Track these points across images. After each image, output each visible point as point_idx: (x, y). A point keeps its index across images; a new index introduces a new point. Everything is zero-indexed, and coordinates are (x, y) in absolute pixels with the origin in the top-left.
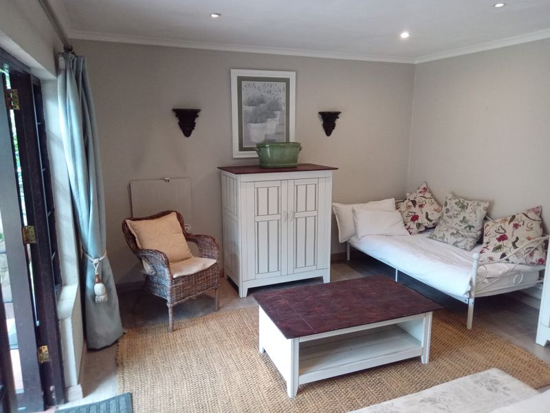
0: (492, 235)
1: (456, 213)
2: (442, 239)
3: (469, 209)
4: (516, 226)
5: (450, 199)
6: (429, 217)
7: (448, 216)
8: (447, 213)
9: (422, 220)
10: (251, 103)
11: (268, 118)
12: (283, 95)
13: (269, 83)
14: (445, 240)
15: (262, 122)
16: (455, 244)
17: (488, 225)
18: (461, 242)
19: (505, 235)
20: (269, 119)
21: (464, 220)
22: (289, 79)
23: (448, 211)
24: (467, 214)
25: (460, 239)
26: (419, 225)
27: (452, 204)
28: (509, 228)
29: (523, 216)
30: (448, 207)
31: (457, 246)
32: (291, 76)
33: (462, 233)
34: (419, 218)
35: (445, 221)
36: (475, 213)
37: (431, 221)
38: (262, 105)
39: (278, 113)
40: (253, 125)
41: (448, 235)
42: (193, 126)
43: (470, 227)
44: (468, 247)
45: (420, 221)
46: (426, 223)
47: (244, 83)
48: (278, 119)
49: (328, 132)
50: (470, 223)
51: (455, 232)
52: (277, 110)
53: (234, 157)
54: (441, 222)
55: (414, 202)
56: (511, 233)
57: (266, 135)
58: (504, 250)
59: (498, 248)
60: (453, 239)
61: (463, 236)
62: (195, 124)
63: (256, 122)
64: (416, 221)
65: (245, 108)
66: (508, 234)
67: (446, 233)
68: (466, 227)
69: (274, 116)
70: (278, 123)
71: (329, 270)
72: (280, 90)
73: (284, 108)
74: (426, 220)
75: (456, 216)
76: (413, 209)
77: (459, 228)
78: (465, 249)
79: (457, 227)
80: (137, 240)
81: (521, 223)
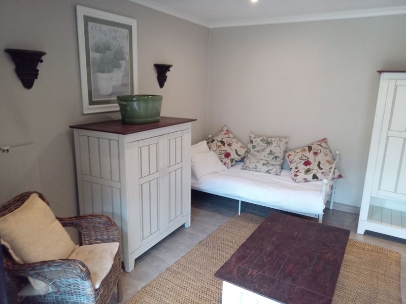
0: (297, 162)
1: (263, 148)
2: (255, 169)
3: (274, 144)
4: (316, 154)
5: (254, 138)
6: (239, 153)
7: (255, 151)
8: (253, 148)
9: (234, 156)
10: (98, 49)
11: (114, 67)
12: (126, 43)
13: (114, 28)
14: (259, 170)
15: (109, 72)
16: (268, 172)
17: (290, 155)
18: (272, 169)
19: (308, 161)
20: (115, 69)
21: (271, 153)
22: (131, 27)
23: (254, 147)
24: (272, 148)
25: (271, 167)
26: (232, 160)
27: (257, 142)
28: (310, 156)
29: (318, 146)
30: (254, 144)
31: (269, 173)
32: (133, 23)
33: (271, 163)
34: (231, 154)
35: (253, 155)
36: (279, 146)
37: (239, 156)
38: (108, 53)
39: (123, 63)
40: (101, 75)
41: (260, 165)
42: (35, 74)
43: (276, 157)
44: (278, 173)
45: (232, 157)
46: (237, 158)
47: (90, 24)
48: (123, 69)
49: (161, 84)
50: (276, 155)
51: (266, 162)
52: (122, 60)
53: (86, 112)
54: (249, 156)
55: (222, 142)
56: (314, 159)
57: (114, 87)
58: (314, 172)
59: (308, 171)
60: (266, 168)
61: (272, 165)
62: (38, 71)
63: (103, 72)
64: (230, 158)
65: (93, 55)
66: (311, 160)
67: (257, 164)
68: (273, 158)
69: (119, 66)
70: (123, 74)
71: (190, 215)
72: (124, 38)
73: (128, 58)
74: (237, 156)
75: (263, 150)
76: (223, 148)
77: (268, 159)
78: (277, 174)
79: (265, 158)
80: (11, 251)
81: (319, 151)
